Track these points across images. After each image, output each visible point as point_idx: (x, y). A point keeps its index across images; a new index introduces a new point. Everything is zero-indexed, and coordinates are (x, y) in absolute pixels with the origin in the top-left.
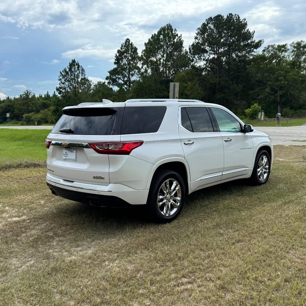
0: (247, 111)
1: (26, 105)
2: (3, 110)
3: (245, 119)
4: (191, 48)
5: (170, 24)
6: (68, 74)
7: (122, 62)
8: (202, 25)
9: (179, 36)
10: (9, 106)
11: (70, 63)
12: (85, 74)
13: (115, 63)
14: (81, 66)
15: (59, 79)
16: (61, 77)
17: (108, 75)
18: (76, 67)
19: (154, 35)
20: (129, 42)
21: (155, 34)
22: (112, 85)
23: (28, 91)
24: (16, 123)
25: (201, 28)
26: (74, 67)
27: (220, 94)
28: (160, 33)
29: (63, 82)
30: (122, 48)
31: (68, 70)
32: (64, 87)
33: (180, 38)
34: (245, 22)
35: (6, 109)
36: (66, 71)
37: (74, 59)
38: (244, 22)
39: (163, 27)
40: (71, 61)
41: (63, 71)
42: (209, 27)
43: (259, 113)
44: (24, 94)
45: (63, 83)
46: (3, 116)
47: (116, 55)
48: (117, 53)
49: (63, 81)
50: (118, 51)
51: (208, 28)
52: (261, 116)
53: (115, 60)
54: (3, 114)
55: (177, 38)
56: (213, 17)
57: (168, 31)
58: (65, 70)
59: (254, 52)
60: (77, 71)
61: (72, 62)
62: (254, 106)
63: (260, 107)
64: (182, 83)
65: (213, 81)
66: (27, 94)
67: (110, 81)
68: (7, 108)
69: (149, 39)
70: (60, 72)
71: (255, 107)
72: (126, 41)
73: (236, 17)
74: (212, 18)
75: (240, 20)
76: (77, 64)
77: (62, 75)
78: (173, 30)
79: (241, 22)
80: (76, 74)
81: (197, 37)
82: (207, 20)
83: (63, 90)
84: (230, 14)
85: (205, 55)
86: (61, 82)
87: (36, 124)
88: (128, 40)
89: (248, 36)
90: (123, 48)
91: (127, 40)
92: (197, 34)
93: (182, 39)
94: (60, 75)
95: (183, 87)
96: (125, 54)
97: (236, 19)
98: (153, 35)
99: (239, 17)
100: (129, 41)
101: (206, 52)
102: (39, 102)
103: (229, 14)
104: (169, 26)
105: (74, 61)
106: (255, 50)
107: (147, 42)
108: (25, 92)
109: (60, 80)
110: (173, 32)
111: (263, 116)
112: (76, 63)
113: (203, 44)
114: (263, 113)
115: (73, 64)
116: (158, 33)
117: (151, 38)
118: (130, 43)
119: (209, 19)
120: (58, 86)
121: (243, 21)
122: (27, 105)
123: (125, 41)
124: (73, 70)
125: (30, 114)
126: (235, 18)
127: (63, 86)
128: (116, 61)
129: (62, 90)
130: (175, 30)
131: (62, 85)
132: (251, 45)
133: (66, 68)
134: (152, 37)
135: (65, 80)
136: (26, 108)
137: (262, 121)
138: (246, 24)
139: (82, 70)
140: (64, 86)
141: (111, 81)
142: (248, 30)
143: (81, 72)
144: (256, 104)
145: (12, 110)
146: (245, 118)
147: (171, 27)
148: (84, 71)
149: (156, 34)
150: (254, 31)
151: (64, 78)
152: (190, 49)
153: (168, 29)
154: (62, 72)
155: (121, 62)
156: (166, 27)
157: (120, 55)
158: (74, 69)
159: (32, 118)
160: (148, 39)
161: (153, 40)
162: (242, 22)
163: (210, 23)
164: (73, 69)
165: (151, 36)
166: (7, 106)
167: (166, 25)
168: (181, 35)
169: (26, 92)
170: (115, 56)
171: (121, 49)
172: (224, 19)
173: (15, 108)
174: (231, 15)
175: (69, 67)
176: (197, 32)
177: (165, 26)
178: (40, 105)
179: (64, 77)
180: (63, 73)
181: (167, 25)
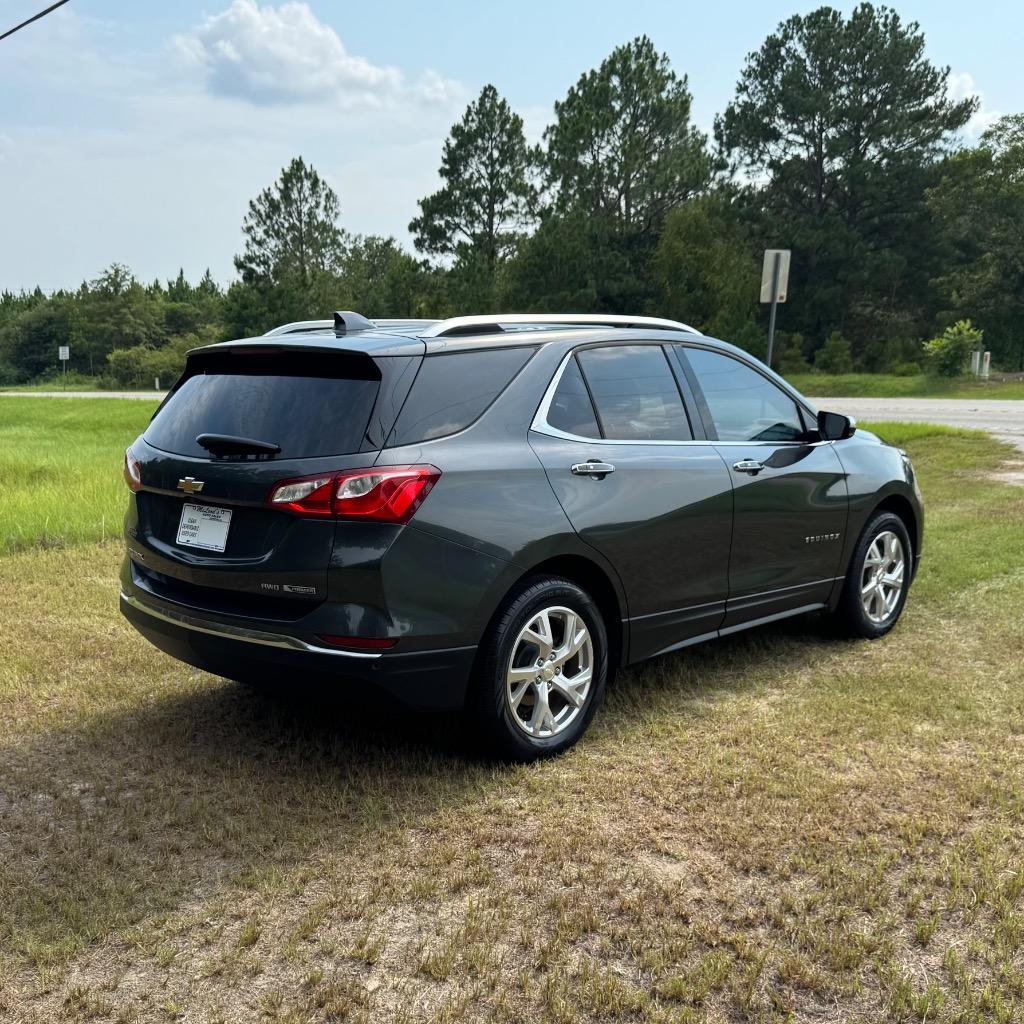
0: (932, 346)
1: (111, 316)
2: (30, 335)
3: (921, 373)
4: (722, 124)
5: (647, 37)
6: (278, 209)
7: (465, 170)
8: (766, 43)
9: (678, 80)
10: (50, 320)
11: (283, 170)
12: (340, 209)
13: (443, 172)
14: (324, 183)
15: (245, 226)
16: (252, 222)
17: (419, 213)
18: (307, 184)
19: (588, 76)
20: (494, 99)
21: (593, 72)
22: (432, 249)
23: (120, 267)
24: (78, 382)
25: (759, 52)
26: (299, 185)
27: (826, 287)
28: (609, 68)
29: (258, 239)
30: (470, 118)
31: (276, 196)
32: (264, 255)
33: (683, 86)
34: (918, 33)
35: (38, 330)
36: (272, 199)
37: (300, 158)
38: (912, 33)
39: (624, 47)
40: (290, 165)
41: (259, 199)
42: (788, 51)
43: (974, 353)
44: (105, 280)
45: (260, 243)
46: (29, 357)
47: (448, 145)
48: (450, 137)
49: (260, 233)
50: (456, 131)
51: (783, 52)
52: (981, 364)
53: (445, 161)
54: (30, 348)
55: (670, 86)
56: (803, 16)
57: (641, 61)
58: (267, 196)
59: (945, 140)
60: (310, 200)
61: (293, 168)
62: (955, 329)
63: (979, 335)
64: (690, 245)
65: (803, 240)
66: (115, 280)
67: (422, 234)
68: (42, 329)
69: (572, 88)
70: (251, 202)
71: (960, 333)
72: (485, 95)
73: (887, 17)
74: (800, 19)
75: (900, 26)
76: (308, 176)
77: (258, 212)
78: (657, 58)
79: (903, 34)
80: (305, 209)
81: (747, 83)
82: (781, 25)
83: (258, 265)
84: (864, 6)
85: (771, 146)
86: (254, 239)
87: (157, 386)
88: (489, 92)
89: (929, 82)
90: (473, 120)
91: (486, 89)
92: (748, 74)
93: (687, 92)
94: (250, 214)
95: (695, 259)
96: (480, 141)
97: (885, 25)
98: (584, 75)
99: (896, 18)
100: (495, 93)
101: (775, 136)
102: (155, 307)
103: (862, 4)
104: (643, 44)
105: (298, 165)
106: (947, 134)
107: (563, 98)
108: (106, 272)
109: (249, 229)
110: (658, 67)
111: (987, 365)
112: (306, 173)
113: (768, 110)
114: (988, 353)
115: (296, 173)
116: (603, 68)
117: (579, 84)
118: (499, 102)
119: (789, 21)
120: (242, 253)
121: (910, 31)
122: (116, 316)
123: (480, 95)
124: (295, 195)
125: (133, 352)
126: (882, 20)
127: (258, 254)
128: (447, 167)
129: (257, 268)
130: (665, 59)
131: (255, 247)
132: (935, 115)
133: (269, 189)
134: (583, 83)
135: (266, 232)
136: (113, 328)
137: (984, 381)
138: (919, 42)
139: (328, 197)
140: (262, 252)
141: (425, 236)
142: (925, 64)
143: (323, 203)
144: (965, 322)
145: (60, 337)
146: (920, 370)
147: (650, 46)
148: (335, 201)
149: (598, 70)
150: (949, 69)
151: (265, 223)
152: (717, 126)
153: (639, 54)
154: (255, 202)
155: (462, 168)
156: (633, 49)
157: (459, 145)
158: (299, 193)
159: (143, 365)
160: (569, 88)
161: (584, 91)
162: (905, 33)
163: (792, 38)
164: (295, 192)
165: (579, 78)
166: (45, 321)
167: (632, 41)
168: (686, 77)
169: (112, 272)
170: (444, 149)
171: (466, 121)
172: (841, 23)
173: (71, 329)
174: (867, 10)
175: (281, 186)
176: (745, 67)
177: (629, 45)
178: (161, 319)
179: (261, 220)
180: (262, 209)
181: (637, 40)
